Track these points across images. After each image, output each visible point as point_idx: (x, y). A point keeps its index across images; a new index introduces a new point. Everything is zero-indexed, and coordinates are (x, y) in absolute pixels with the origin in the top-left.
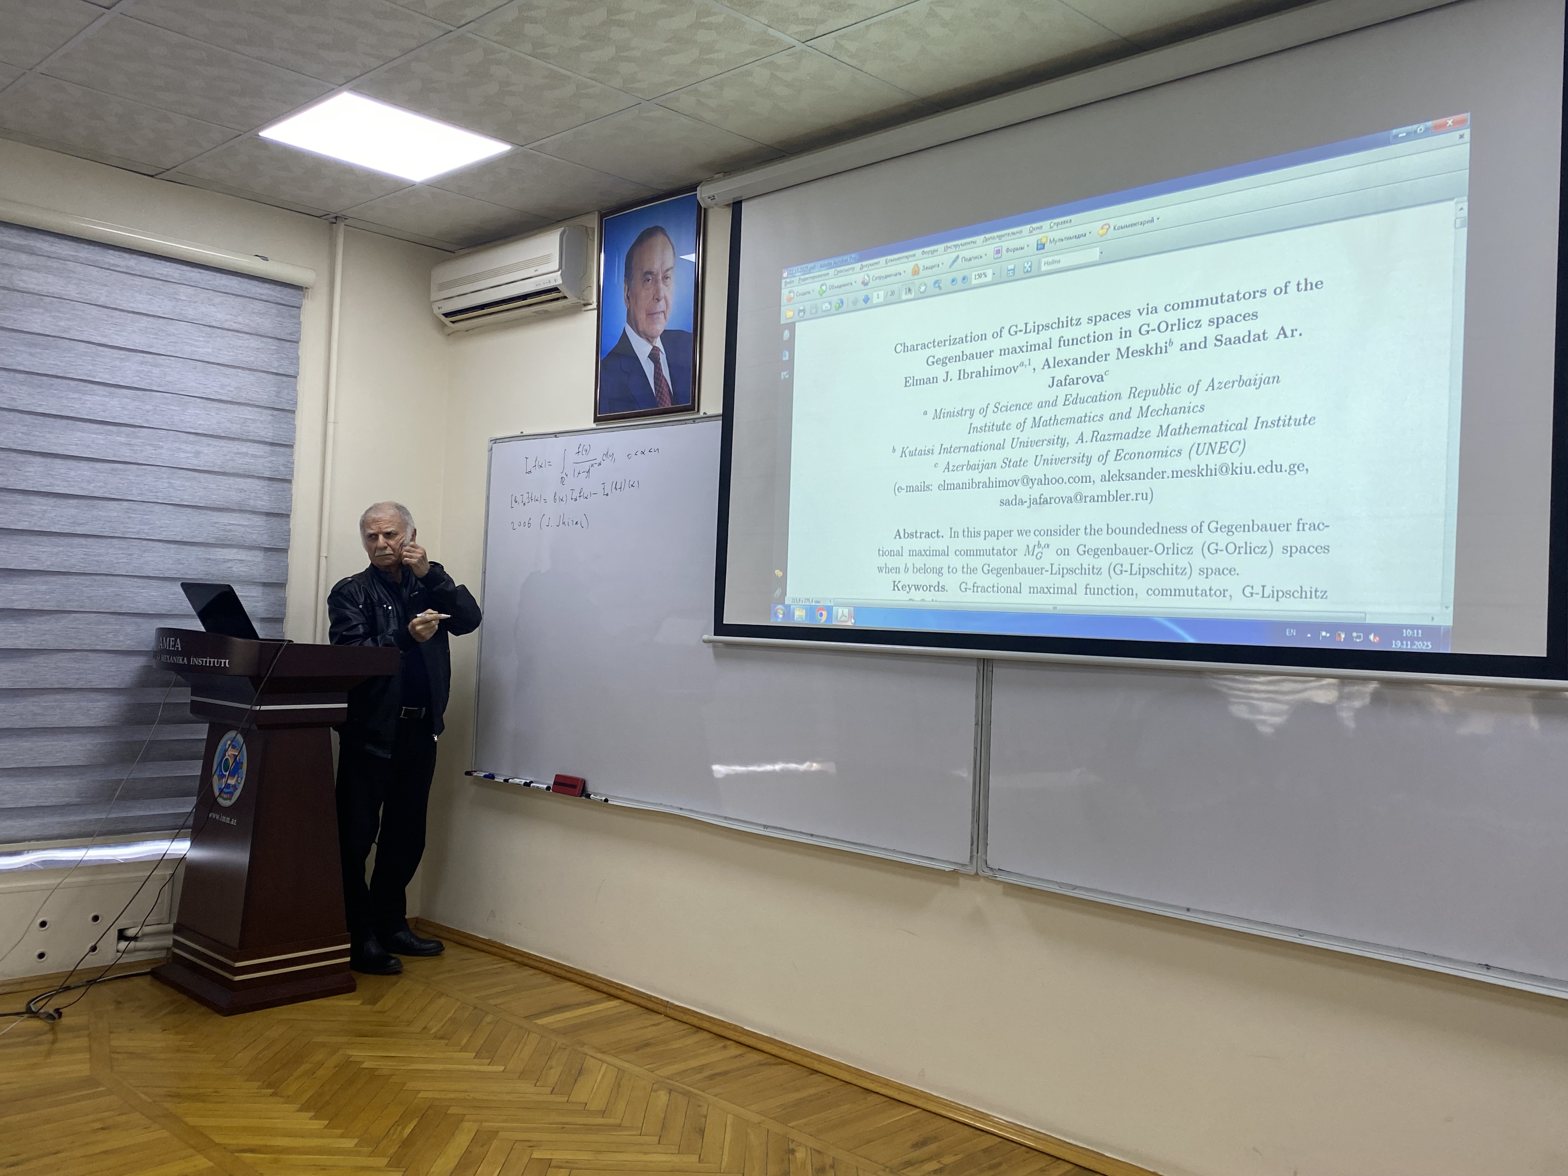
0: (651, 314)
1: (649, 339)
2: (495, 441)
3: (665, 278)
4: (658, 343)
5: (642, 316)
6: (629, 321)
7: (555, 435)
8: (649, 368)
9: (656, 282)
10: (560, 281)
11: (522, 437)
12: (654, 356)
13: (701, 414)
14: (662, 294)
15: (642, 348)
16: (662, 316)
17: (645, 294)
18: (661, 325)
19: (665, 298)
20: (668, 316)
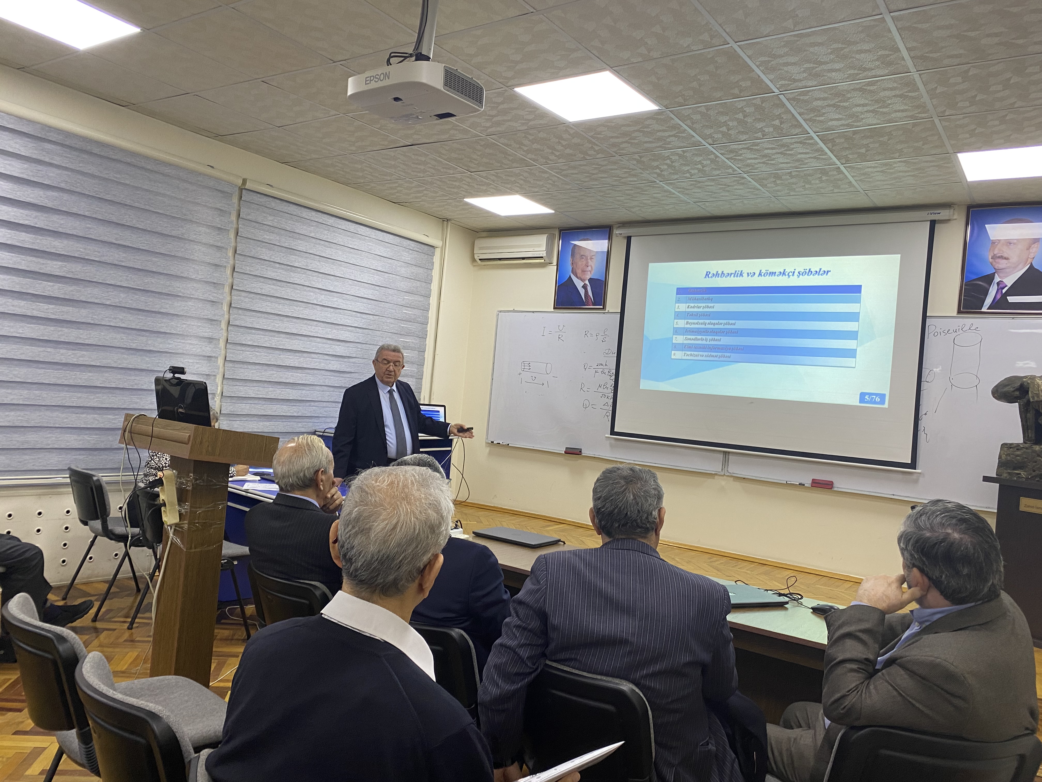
0: (583, 271)
1: (583, 280)
2: (501, 311)
3: (591, 259)
4: (587, 282)
5: (579, 272)
6: (572, 272)
7: (533, 312)
8: (582, 292)
9: (587, 259)
10: (545, 255)
11: (514, 311)
12: (585, 287)
13: (607, 311)
14: (590, 264)
15: (579, 284)
16: (589, 273)
17: (581, 264)
18: (589, 276)
19: (591, 266)
20: (592, 273)
